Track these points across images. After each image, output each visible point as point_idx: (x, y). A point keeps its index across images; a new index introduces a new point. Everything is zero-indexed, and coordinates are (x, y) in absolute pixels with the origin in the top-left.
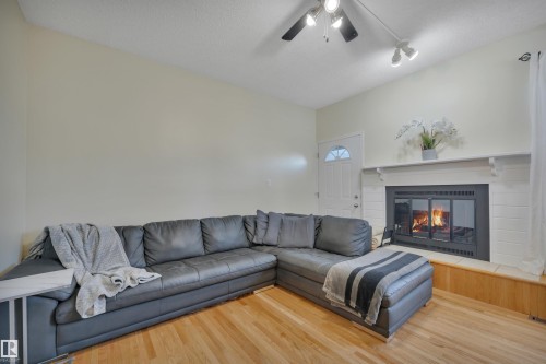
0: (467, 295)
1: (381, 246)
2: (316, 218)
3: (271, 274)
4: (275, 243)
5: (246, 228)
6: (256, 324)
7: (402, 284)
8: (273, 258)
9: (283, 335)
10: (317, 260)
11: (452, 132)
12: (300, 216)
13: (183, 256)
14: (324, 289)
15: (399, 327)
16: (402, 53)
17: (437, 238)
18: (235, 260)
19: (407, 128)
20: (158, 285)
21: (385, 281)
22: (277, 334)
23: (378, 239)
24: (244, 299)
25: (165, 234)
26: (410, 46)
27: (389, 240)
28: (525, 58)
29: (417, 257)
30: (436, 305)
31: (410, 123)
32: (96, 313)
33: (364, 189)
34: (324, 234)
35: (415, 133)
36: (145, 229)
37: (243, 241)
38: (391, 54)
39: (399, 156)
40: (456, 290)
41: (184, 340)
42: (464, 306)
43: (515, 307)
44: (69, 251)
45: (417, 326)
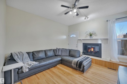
0: (98, 64)
1: (82, 55)
2: (69, 49)
3: (60, 62)
4: (60, 55)
5: (54, 52)
6: (59, 72)
7: (86, 63)
8: (61, 58)
9: (64, 73)
10: (70, 59)
11: (95, 33)
12: (66, 49)
13: (41, 58)
14: (72, 64)
15: (86, 71)
16: (86, 18)
17: (92, 54)
18: (53, 59)
19: (87, 32)
20: (38, 65)
21: (84, 62)
22: (63, 74)
23: (81, 54)
24: (55, 67)
25: (37, 54)
26: (88, 17)
27: (83, 54)
28: (107, 21)
29: (89, 58)
30: (92, 67)
31: (87, 31)
32: (27, 71)
33: (78, 43)
34: (71, 53)
35: (88, 33)
36: (33, 52)
37: (54, 55)
38: (84, 18)
39: (85, 37)
40: (96, 63)
41: (45, 76)
42: (97, 66)
43: (105, 66)
44: (17, 58)
45: (89, 70)
